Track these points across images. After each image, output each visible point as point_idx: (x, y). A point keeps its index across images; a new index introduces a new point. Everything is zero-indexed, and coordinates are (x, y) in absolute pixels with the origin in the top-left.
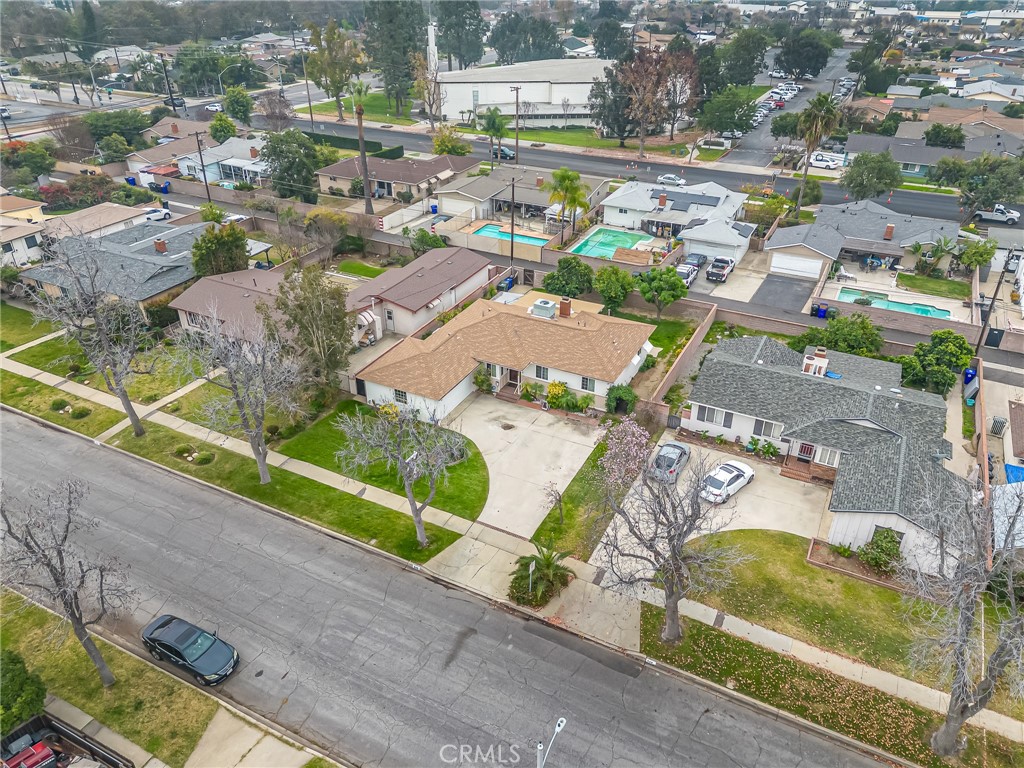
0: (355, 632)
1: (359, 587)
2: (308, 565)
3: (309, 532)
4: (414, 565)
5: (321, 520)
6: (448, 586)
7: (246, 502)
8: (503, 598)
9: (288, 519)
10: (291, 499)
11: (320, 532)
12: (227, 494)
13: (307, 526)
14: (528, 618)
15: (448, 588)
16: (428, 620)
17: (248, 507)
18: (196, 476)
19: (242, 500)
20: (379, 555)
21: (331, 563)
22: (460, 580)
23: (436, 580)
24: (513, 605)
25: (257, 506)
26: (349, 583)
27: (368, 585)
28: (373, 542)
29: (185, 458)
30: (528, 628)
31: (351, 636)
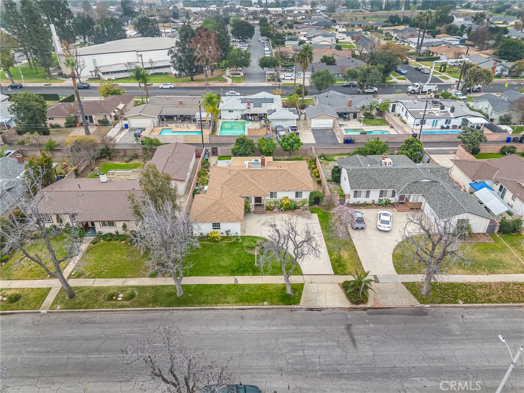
0: (301, 350)
1: (280, 328)
2: (244, 328)
3: (227, 312)
4: (295, 307)
5: (229, 303)
6: (319, 310)
7: (177, 310)
8: (347, 304)
9: (209, 309)
10: (203, 299)
11: (233, 309)
12: (161, 310)
13: (223, 309)
14: (365, 309)
15: (320, 311)
16: (326, 329)
17: (180, 312)
18: (133, 307)
19: (173, 310)
20: (273, 308)
21: (254, 322)
22: (322, 304)
23: (311, 309)
24: (355, 306)
25: (185, 309)
26: (274, 328)
27: (283, 325)
28: (265, 303)
29: (116, 300)
30: (369, 314)
31: (301, 353)
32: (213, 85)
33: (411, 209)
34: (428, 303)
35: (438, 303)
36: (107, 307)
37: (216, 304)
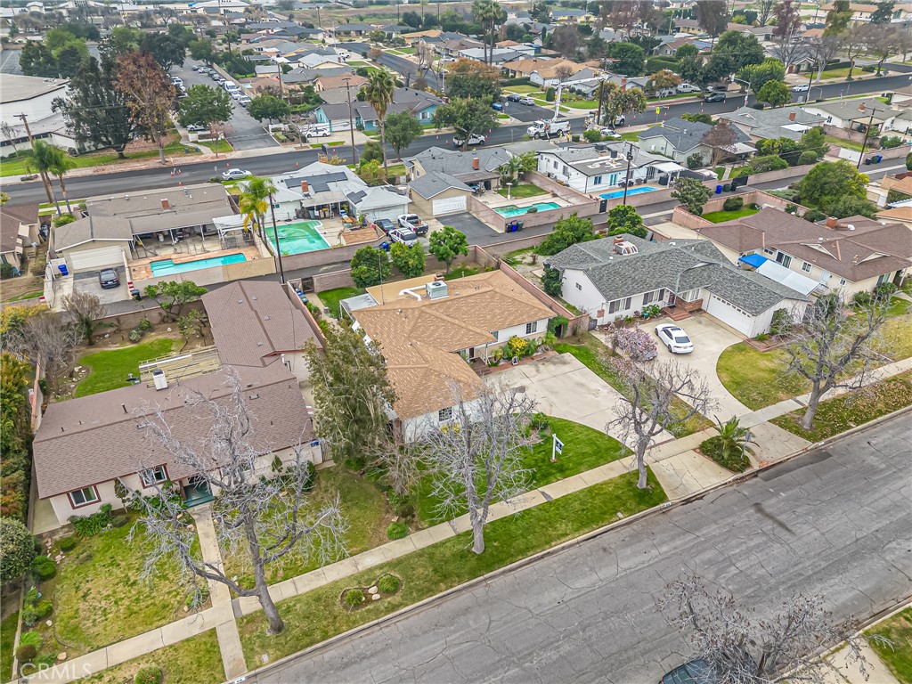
0: (729, 566)
1: (673, 544)
2: (624, 565)
3: (572, 551)
4: (665, 504)
5: (567, 535)
6: (700, 497)
7: (491, 577)
8: (729, 476)
9: (542, 557)
10: (521, 543)
11: (578, 543)
12: (465, 588)
13: (563, 548)
14: (755, 475)
15: (701, 498)
16: (734, 522)
17: (500, 580)
18: (414, 602)
19: (485, 580)
20: (636, 519)
21: (629, 551)
22: (696, 489)
23: (688, 501)
24: (740, 475)
25: (504, 572)
26: (664, 549)
27: (673, 539)
28: (620, 515)
29: (369, 601)
30: (766, 479)
31: (733, 570)
32: (177, 163)
33: (690, 312)
34: (820, 440)
35: (831, 435)
36: (364, 620)
37: (548, 543)
